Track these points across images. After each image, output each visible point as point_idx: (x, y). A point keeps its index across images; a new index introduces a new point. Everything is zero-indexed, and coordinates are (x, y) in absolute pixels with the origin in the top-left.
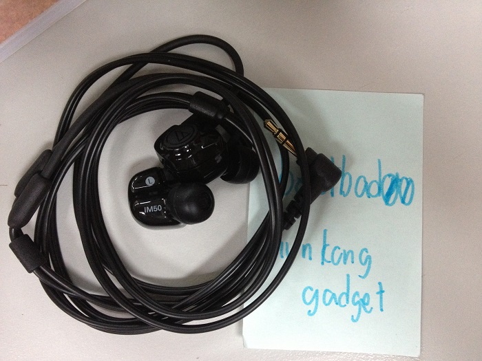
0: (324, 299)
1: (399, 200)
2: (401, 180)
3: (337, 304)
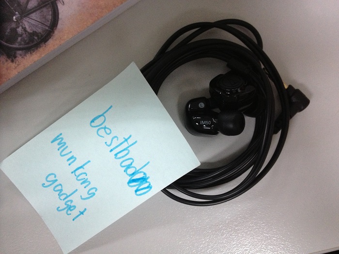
0: (56, 187)
1: (135, 188)
2: (147, 182)
3: (59, 195)
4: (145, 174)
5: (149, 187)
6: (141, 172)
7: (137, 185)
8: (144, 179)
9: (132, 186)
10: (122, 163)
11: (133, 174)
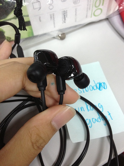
0: (93, 121)
3: (97, 122)
4: (98, 83)
5: (104, 83)
6: (97, 85)
7: (102, 88)
8: (100, 84)
9: (102, 90)
10: (90, 90)
11: (97, 87)
